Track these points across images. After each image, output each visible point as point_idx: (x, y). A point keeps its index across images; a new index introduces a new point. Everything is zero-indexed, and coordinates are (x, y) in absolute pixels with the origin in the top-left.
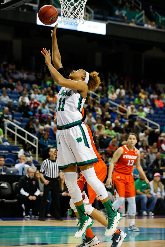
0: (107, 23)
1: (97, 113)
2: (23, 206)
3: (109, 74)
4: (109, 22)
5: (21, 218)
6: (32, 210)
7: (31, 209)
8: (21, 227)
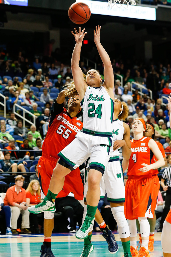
0: (157, 7)
1: (149, 110)
2: (69, 219)
3: (161, 66)
4: (159, 5)
5: (66, 234)
6: (79, 224)
7: (77, 223)
8: (67, 243)
